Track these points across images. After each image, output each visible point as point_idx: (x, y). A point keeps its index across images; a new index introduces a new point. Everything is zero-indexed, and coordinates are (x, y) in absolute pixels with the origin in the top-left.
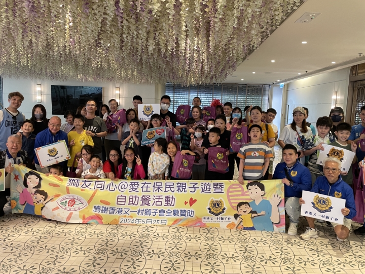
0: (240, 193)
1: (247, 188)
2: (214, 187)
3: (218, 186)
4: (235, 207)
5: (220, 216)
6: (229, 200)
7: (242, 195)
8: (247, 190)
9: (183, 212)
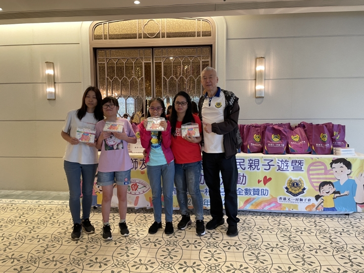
0: (323, 171)
1: (331, 166)
2: (292, 165)
3: (297, 164)
4: (317, 187)
5: (299, 197)
6: (310, 179)
7: (325, 174)
8: (330, 168)
9: (256, 192)
